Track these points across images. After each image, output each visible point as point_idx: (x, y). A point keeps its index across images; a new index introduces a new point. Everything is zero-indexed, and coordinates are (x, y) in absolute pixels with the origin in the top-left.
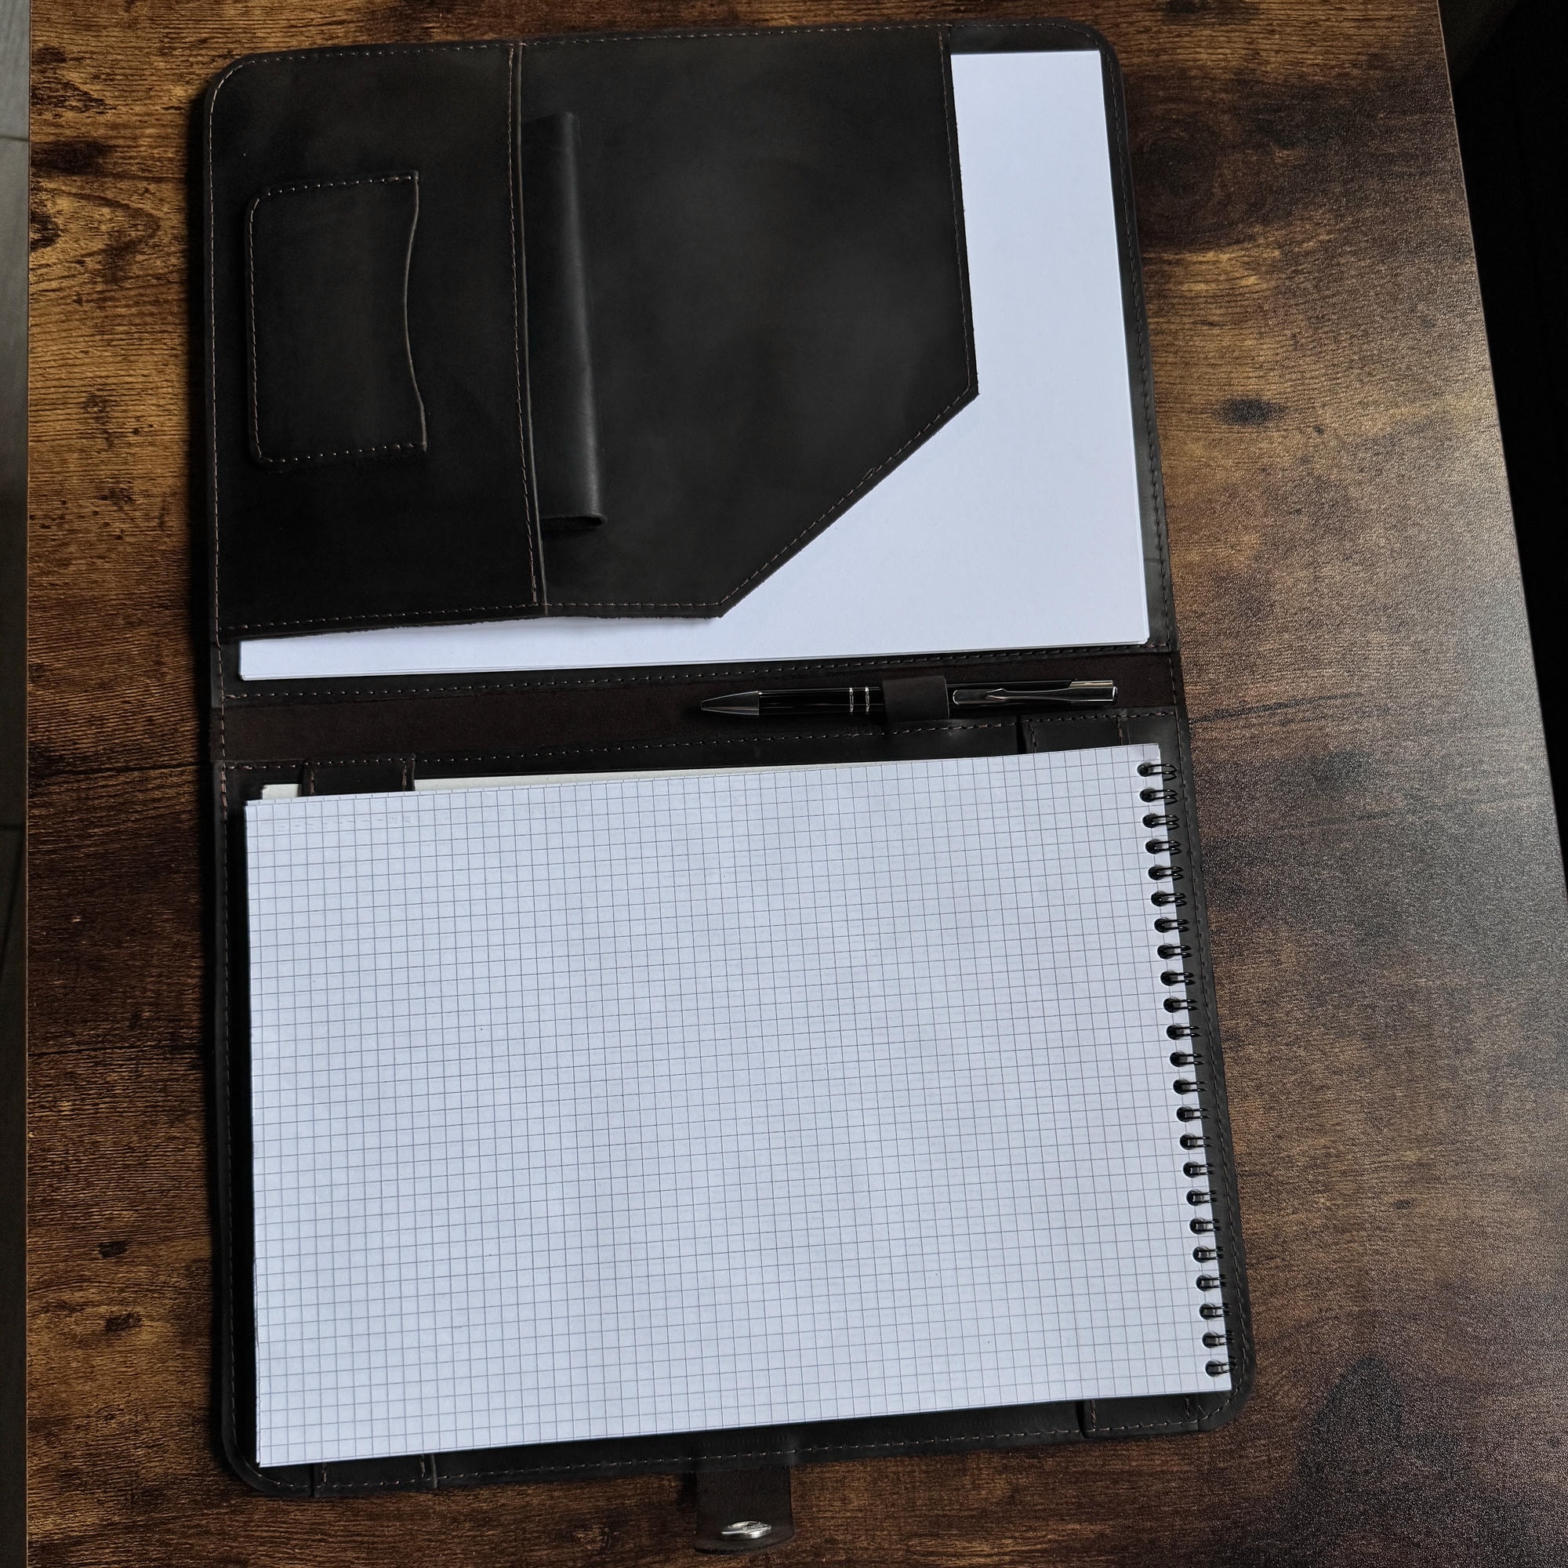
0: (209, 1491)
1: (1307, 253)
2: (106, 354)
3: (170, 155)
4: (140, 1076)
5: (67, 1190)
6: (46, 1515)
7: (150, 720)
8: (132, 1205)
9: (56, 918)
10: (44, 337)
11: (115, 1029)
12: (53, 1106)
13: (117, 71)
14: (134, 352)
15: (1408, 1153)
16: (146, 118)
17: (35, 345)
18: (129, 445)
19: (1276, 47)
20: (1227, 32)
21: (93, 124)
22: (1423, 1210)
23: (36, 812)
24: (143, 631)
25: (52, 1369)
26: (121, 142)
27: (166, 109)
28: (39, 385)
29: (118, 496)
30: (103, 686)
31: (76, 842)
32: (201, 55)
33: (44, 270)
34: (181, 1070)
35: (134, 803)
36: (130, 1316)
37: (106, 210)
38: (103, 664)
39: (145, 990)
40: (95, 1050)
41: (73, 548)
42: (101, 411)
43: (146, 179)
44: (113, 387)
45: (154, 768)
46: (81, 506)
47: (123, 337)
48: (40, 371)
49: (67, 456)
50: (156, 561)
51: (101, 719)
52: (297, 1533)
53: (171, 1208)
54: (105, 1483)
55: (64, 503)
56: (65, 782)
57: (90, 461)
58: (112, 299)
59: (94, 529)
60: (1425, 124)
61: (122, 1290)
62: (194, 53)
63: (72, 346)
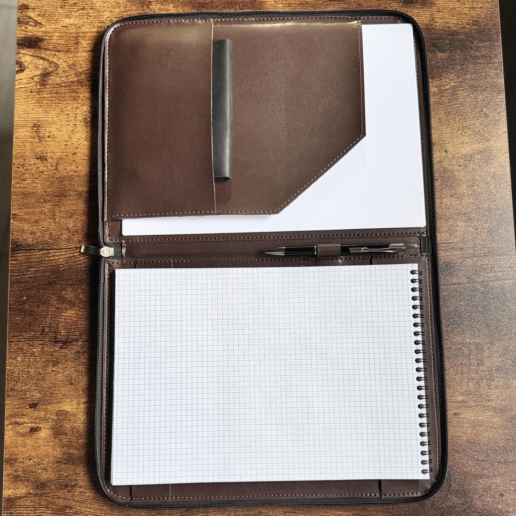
0: (61, 484)
1: (446, 90)
2: (40, 110)
3: (63, 43)
4: (44, 350)
5: (19, 386)
6: (9, 489)
7: (51, 233)
8: (40, 392)
9: (18, 297)
10: (19, 103)
11: (36, 335)
12: (15, 358)
13: (46, 13)
14: (49, 110)
15: (459, 397)
16: (55, 30)
17: (17, 106)
18: (47, 141)
19: (440, 17)
20: (424, 11)
21: (38, 31)
22: (463, 416)
23: (13, 262)
24: (49, 204)
25: (12, 443)
26: (47, 38)
27: (62, 27)
28: (17, 120)
29: (42, 158)
30: (36, 222)
31: (25, 273)
32: (74, 8)
33: (20, 81)
34: (57, 349)
35: (45, 261)
36: (38, 427)
37: (41, 61)
38: (36, 214)
39: (46, 322)
40: (29, 341)
41: (27, 175)
42: (37, 129)
43: (55, 51)
44: (42, 121)
45: (51, 249)
46: (30, 161)
47: (46, 104)
48: (18, 115)
49: (26, 144)
50: (54, 181)
51: (35, 232)
52: (89, 500)
53: (52, 393)
54: (28, 480)
55: (25, 160)
56: (22, 253)
57: (33, 146)
58: (42, 91)
59: (34, 169)
60: (491, 45)
61: (35, 419)
62: (72, 8)
63: (28, 107)
